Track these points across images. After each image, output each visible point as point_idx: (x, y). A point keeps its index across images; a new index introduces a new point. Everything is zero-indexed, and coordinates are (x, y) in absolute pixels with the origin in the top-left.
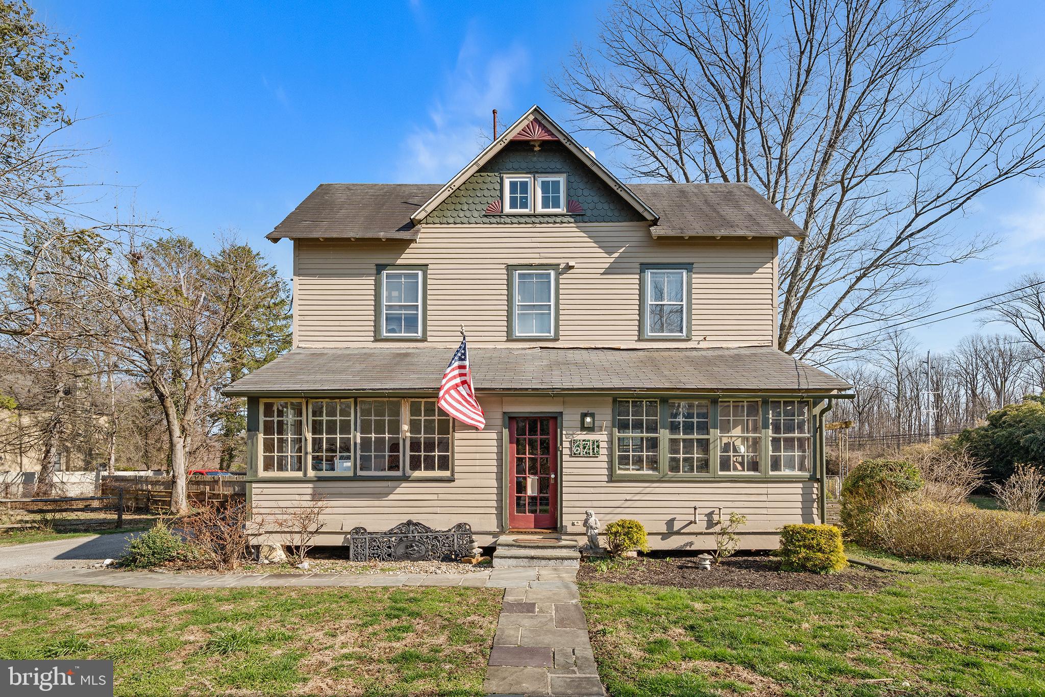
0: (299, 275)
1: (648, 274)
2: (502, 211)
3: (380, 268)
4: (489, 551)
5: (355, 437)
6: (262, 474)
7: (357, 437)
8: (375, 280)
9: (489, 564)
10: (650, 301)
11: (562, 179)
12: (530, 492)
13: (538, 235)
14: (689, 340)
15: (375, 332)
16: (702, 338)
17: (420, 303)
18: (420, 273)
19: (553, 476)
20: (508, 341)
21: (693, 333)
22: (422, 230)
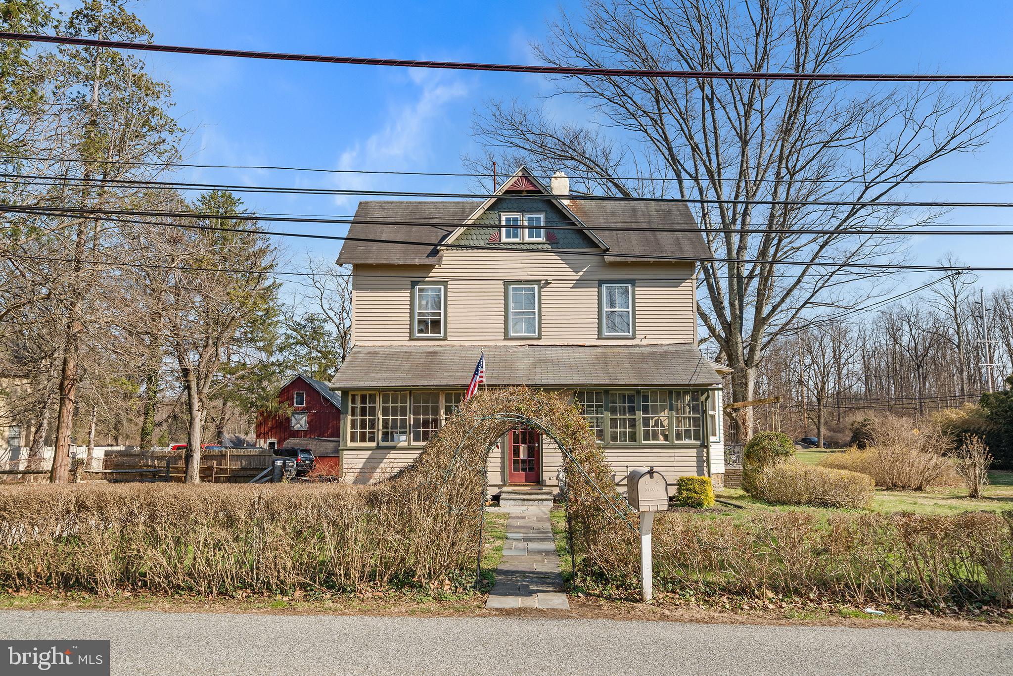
0: (356, 289)
1: (604, 287)
2: (500, 241)
3: (414, 284)
4: (496, 499)
5: (410, 418)
6: (350, 444)
7: (411, 418)
8: (411, 293)
9: (498, 505)
10: (606, 309)
11: (542, 216)
12: (522, 456)
13: (526, 258)
14: (635, 338)
15: (410, 333)
16: (644, 336)
17: (442, 311)
18: (442, 287)
19: (537, 445)
20: (505, 339)
21: (637, 333)
22: (445, 255)
